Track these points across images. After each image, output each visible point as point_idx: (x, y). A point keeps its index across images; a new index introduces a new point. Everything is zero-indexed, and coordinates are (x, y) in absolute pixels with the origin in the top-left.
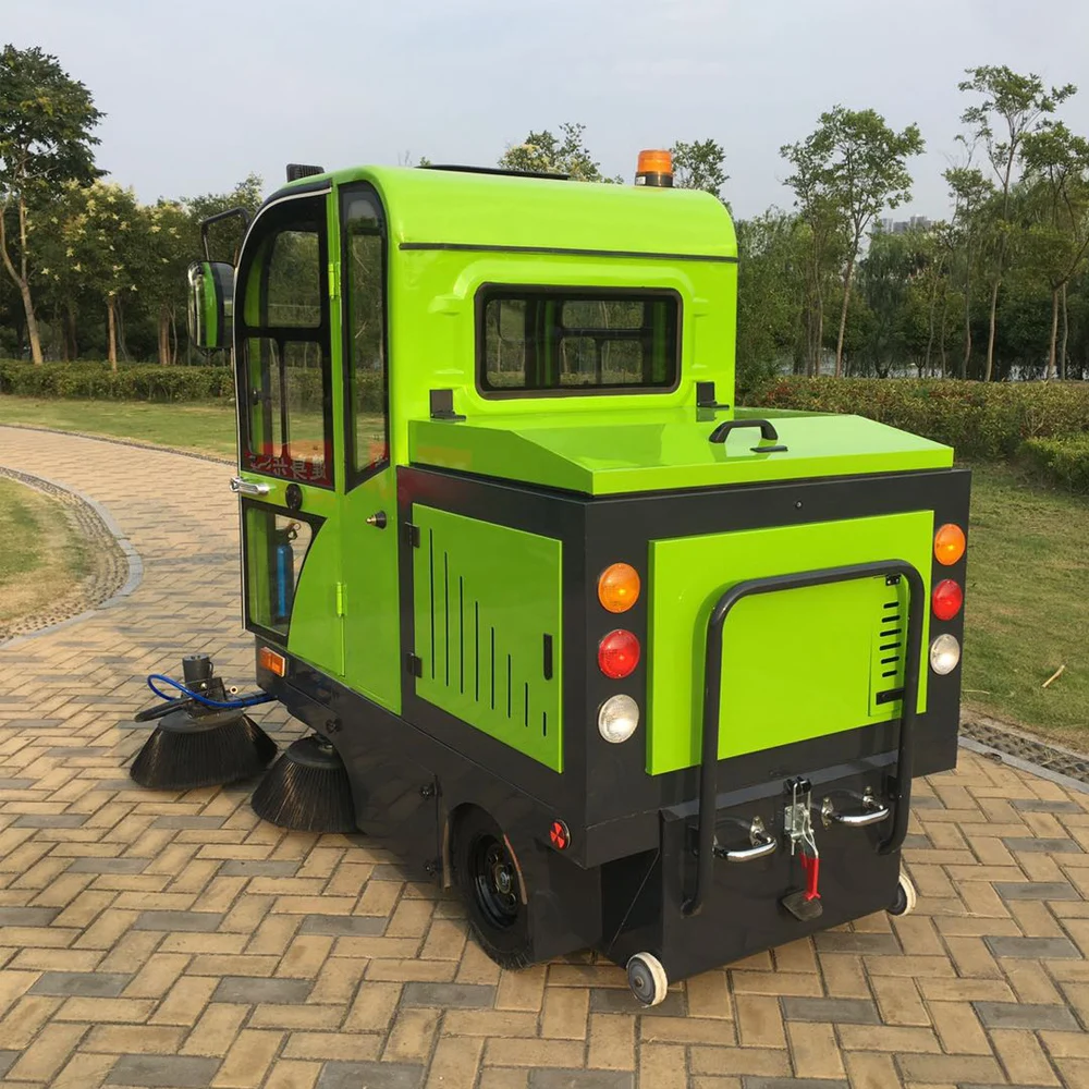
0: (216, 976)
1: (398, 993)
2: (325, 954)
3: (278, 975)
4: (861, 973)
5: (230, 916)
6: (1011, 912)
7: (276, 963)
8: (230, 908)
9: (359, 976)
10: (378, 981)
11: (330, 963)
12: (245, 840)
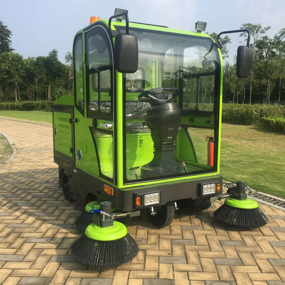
0: (20, 277)
1: (80, 282)
2: (57, 269)
3: (40, 276)
4: (230, 272)
5: (27, 256)
6: (275, 251)
7: (40, 272)
8: (28, 254)
9: (67, 276)
10: (73, 278)
11: (58, 272)
12: (35, 231)
